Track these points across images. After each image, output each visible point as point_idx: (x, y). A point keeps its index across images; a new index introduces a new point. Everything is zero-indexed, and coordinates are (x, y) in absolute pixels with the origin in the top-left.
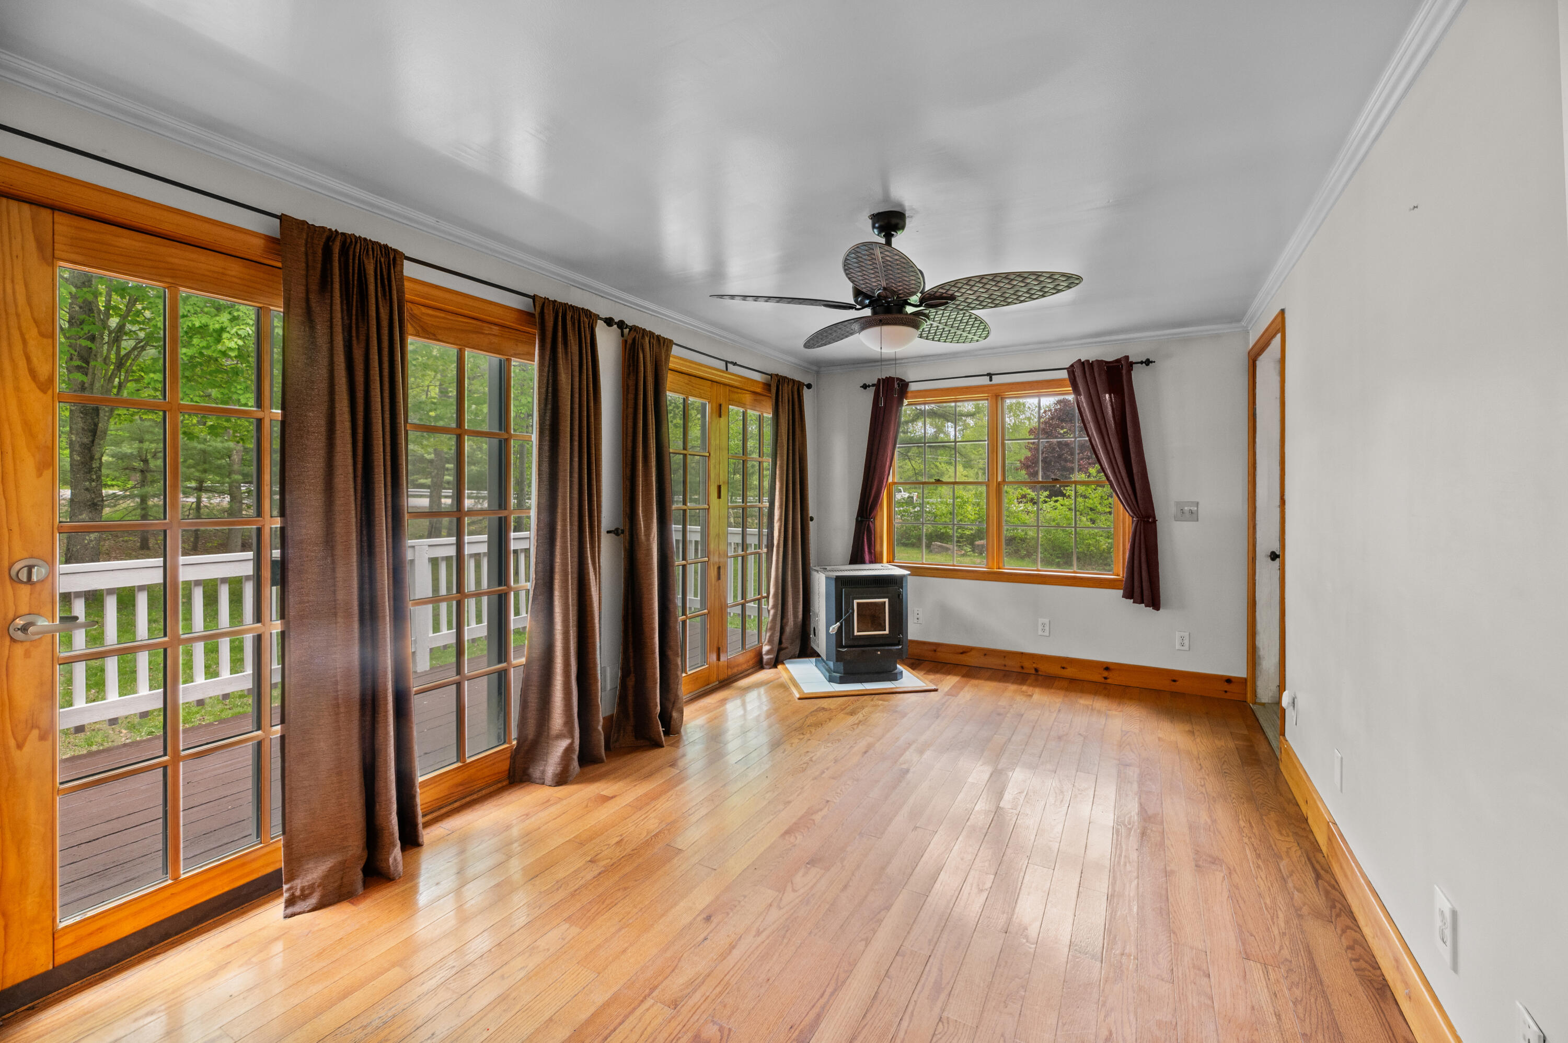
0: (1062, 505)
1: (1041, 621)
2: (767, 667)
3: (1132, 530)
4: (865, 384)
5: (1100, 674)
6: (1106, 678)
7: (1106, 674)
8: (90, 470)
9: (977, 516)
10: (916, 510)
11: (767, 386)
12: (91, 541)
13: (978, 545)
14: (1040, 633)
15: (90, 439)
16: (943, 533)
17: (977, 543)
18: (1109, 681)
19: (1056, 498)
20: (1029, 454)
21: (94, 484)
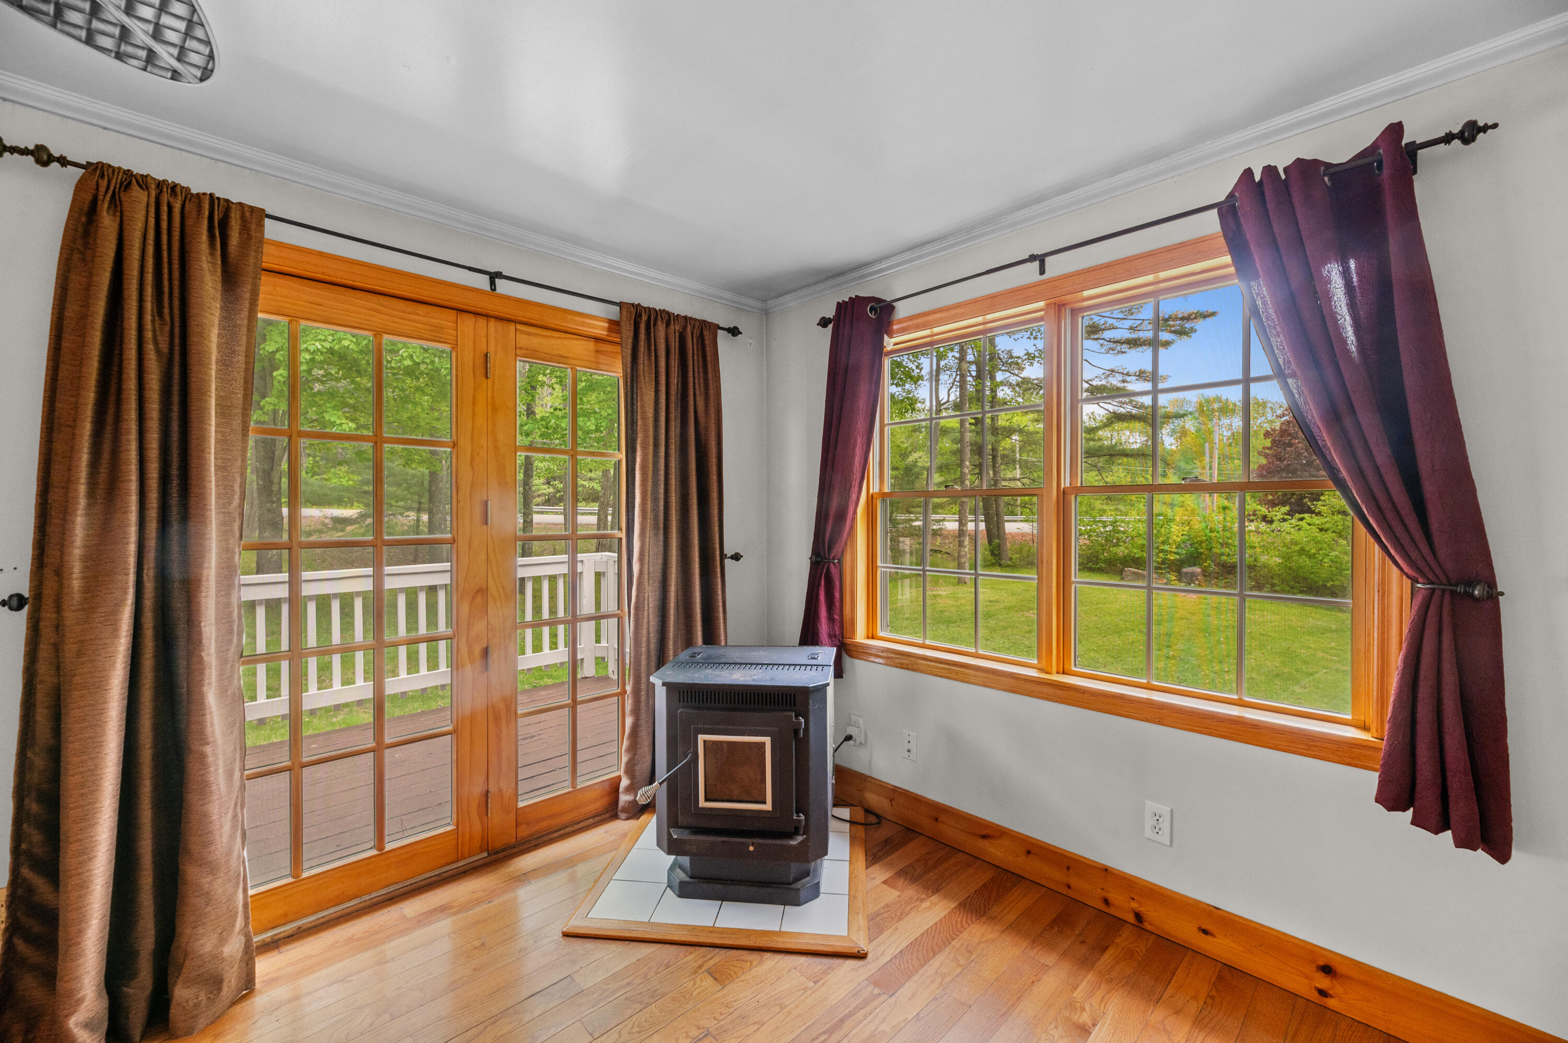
0: (1309, 525)
1: (1151, 806)
2: (623, 815)
3: (1409, 616)
4: (823, 319)
5: (1307, 977)
6: (1323, 993)
7: (1324, 982)
8: (271, 493)
9: (1186, 537)
10: (1107, 529)
11: (614, 325)
12: (274, 555)
13: (1186, 573)
14: (1149, 833)
15: (270, 466)
16: (1139, 558)
17: (1184, 570)
18: (1331, 1003)
19: (1301, 516)
20: (1264, 461)
21: (274, 505)
